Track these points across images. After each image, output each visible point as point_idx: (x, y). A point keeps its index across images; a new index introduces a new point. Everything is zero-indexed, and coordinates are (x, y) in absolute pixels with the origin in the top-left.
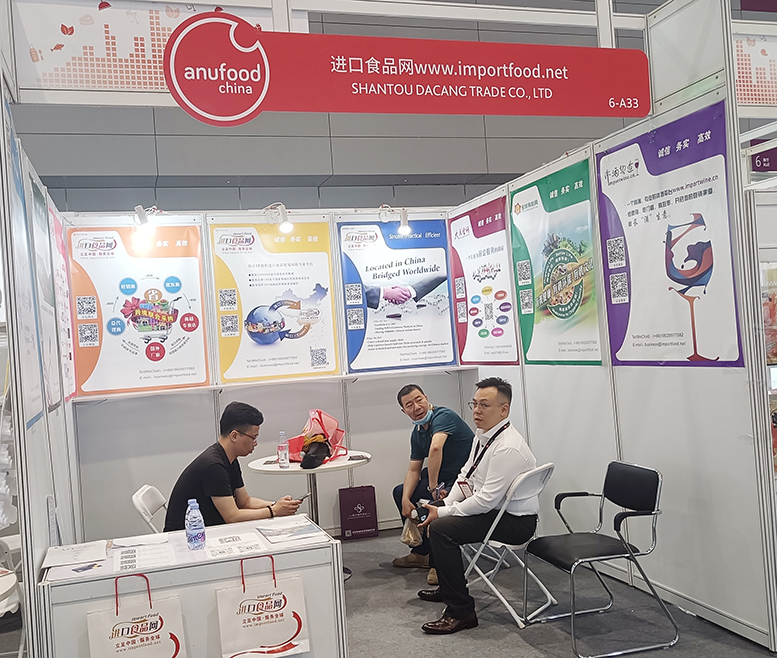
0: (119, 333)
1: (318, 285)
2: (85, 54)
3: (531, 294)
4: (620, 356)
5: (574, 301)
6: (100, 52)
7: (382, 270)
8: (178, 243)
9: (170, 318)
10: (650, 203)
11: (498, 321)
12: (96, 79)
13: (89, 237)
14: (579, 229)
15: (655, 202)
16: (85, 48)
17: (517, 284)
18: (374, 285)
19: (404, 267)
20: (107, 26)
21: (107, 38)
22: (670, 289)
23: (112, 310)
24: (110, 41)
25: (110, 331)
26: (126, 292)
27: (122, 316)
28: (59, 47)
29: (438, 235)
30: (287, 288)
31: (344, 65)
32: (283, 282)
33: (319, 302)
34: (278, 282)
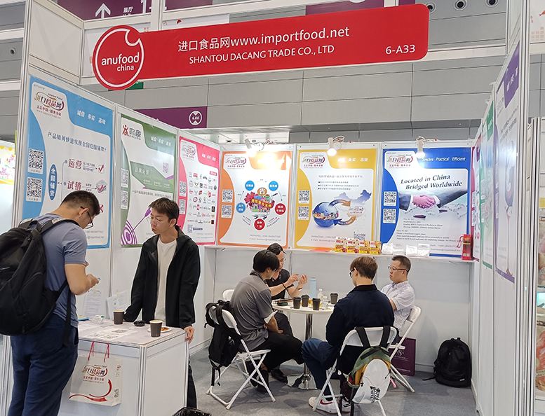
0: (242, 212)
1: (365, 191)
7: (413, 183)
9: (270, 206)
11: (478, 227)
17: (480, 198)
18: (407, 193)
19: (432, 182)
23: (240, 199)
25: (237, 210)
26: (248, 188)
27: (244, 202)
30: (342, 191)
31: (186, 46)
32: (341, 187)
33: (363, 202)
34: (337, 187)
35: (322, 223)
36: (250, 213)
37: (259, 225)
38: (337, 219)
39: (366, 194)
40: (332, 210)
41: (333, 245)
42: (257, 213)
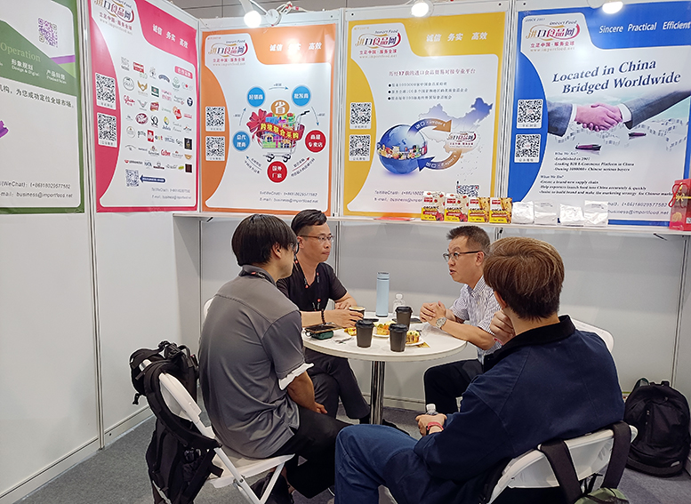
0: (244, 148)
1: (479, 100)
7: (579, 80)
8: (312, 46)
9: (296, 135)
13: (222, 41)
18: (564, 102)
19: (617, 75)
23: (239, 124)
25: (236, 146)
26: (254, 103)
27: (247, 130)
29: (686, 25)
30: (435, 102)
32: (433, 94)
33: (476, 123)
34: (425, 94)
35: (396, 166)
36: (259, 151)
37: (277, 173)
38: (426, 156)
39: (481, 108)
40: (414, 139)
41: (417, 208)
42: (272, 151)
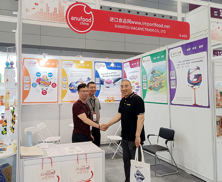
0: (35, 87)
1: (88, 77)
2: (41, 11)
3: (146, 84)
4: (172, 102)
5: (159, 87)
6: (45, 11)
7: (105, 75)
8: (53, 64)
9: (49, 84)
10: (184, 63)
11: (136, 90)
12: (43, 18)
13: (29, 60)
14: (162, 68)
15: (185, 63)
16: (41, 9)
17: (142, 81)
18: (103, 79)
19: (111, 74)
20: (47, 4)
21: (47, 7)
22: (188, 86)
23: (34, 80)
24: (48, 8)
25: (33, 86)
26: (38, 76)
27: (36, 82)
28: (34, 8)
29: (120, 67)
30: (80, 78)
31: (113, 20)
34: (78, 76)
35: (73, 91)
36: (40, 88)
37: (44, 93)
39: (89, 79)
40: (76, 85)
42: (43, 88)
